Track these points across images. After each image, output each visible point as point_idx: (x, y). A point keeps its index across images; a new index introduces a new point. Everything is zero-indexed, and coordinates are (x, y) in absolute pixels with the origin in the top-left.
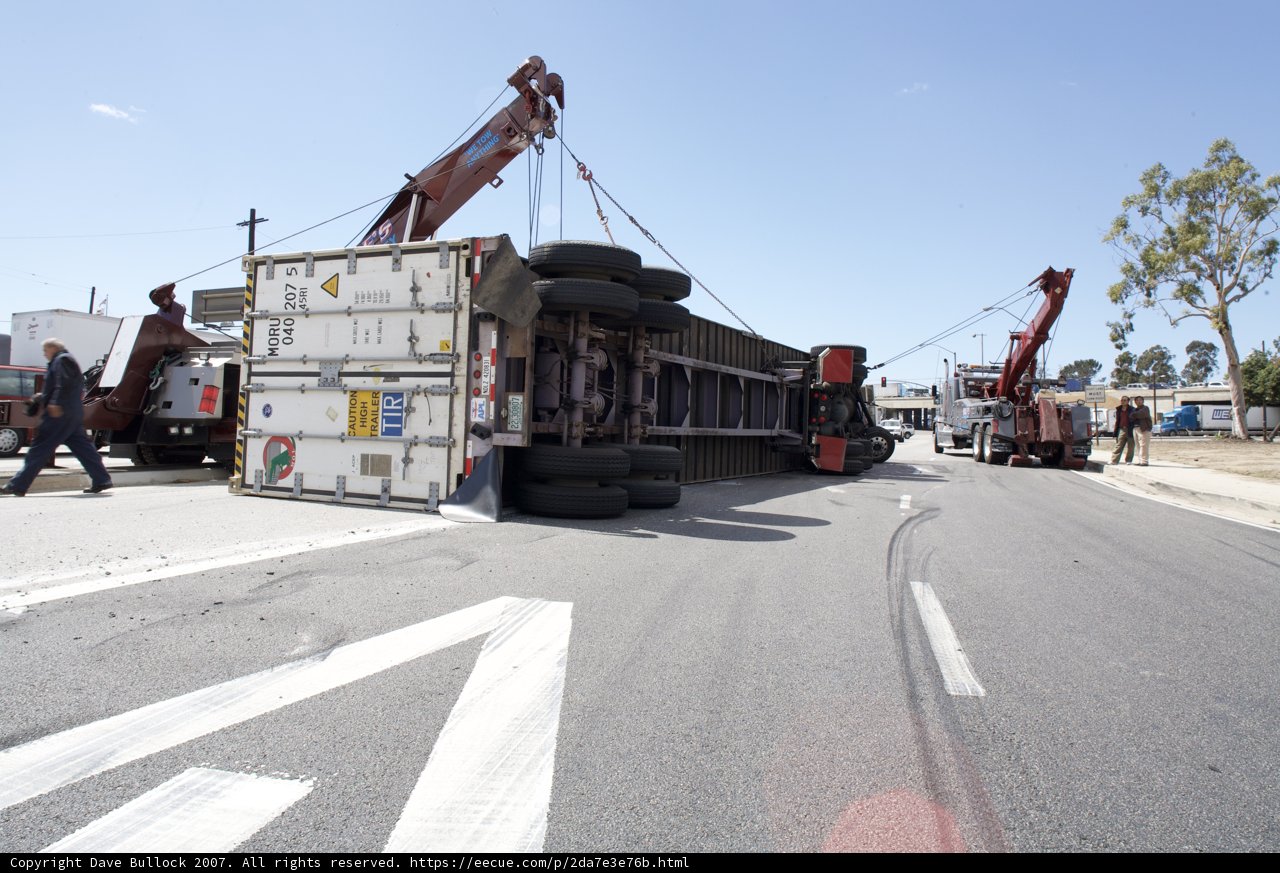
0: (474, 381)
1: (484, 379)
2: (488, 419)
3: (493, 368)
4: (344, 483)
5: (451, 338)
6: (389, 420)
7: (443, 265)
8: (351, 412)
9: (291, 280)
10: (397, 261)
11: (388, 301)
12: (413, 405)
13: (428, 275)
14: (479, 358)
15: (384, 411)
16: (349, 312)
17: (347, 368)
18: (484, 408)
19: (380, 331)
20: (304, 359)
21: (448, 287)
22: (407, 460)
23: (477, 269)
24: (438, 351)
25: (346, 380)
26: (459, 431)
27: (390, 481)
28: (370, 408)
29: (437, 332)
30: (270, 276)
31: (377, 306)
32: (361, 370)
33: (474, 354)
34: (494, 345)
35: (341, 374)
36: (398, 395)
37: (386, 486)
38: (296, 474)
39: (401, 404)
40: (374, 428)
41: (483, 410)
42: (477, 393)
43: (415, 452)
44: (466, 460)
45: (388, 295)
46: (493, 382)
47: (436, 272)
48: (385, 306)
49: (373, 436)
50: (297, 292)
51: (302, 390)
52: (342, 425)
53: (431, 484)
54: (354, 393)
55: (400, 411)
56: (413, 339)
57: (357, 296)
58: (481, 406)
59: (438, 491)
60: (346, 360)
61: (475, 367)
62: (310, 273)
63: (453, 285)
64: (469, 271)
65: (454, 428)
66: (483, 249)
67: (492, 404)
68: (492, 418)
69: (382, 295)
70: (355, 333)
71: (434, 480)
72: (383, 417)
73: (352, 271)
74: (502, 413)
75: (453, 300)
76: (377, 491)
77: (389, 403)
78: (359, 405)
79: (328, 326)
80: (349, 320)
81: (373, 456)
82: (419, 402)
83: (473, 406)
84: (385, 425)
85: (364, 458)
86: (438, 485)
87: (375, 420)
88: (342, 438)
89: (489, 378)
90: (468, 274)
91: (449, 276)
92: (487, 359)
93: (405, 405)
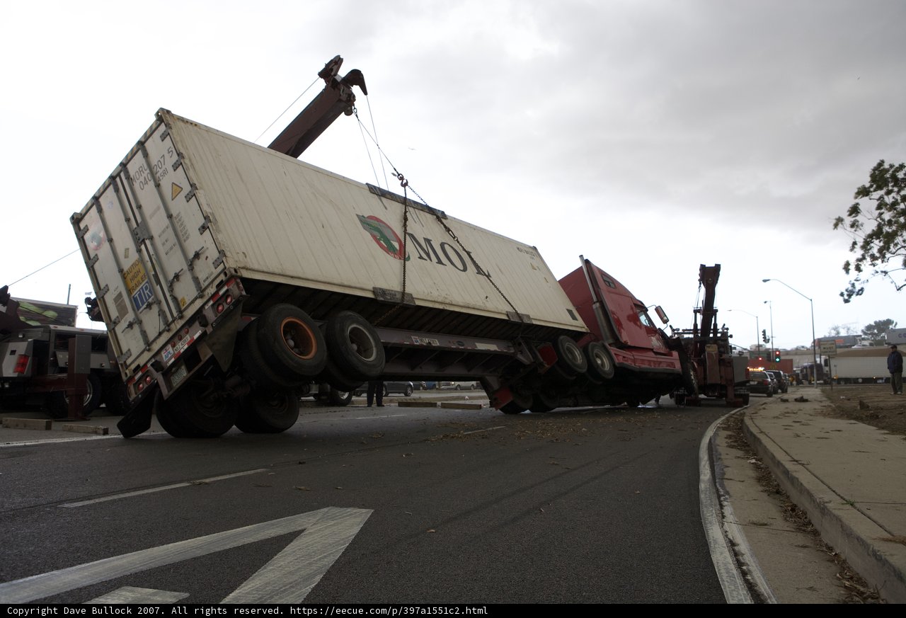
0: (176, 339)
1: (180, 344)
2: (167, 362)
3: (186, 347)
4: (106, 292)
5: (188, 302)
6: (140, 295)
7: (216, 264)
8: (132, 266)
9: (167, 156)
10: (203, 228)
11: (185, 241)
12: (153, 307)
13: (207, 257)
14: (187, 333)
15: (142, 288)
16: (170, 216)
17: (148, 242)
18: (170, 356)
19: (171, 248)
20: (139, 207)
21: (207, 278)
22: (130, 325)
23: (221, 293)
24: (179, 299)
25: (143, 247)
26: (156, 347)
27: (119, 322)
28: (139, 278)
29: (186, 290)
30: (163, 137)
31: (180, 234)
32: (151, 254)
33: (187, 327)
34: (196, 337)
35: (143, 240)
36: (152, 291)
37: (117, 321)
38: (96, 255)
39: (150, 297)
40: (134, 289)
41: (168, 357)
42: (173, 346)
43: (136, 327)
44: (145, 365)
45: (187, 238)
46: (182, 351)
47: (210, 261)
48: (182, 239)
49: (129, 291)
50: (163, 168)
51: (128, 220)
52: (126, 265)
53: (129, 350)
54: (141, 260)
55: (147, 300)
56: (177, 277)
57: (178, 215)
58: (169, 352)
59: (129, 357)
60: (151, 238)
61: (182, 333)
62: (175, 167)
63: (210, 280)
64: (220, 286)
65: (155, 344)
66: (231, 287)
67: (173, 360)
68: (168, 365)
69: (186, 233)
70: (163, 232)
71: (132, 351)
72: (139, 290)
73: (188, 198)
74: (174, 369)
75: (203, 287)
76: (113, 318)
77: (146, 288)
78: (136, 269)
79: (158, 208)
80: (167, 221)
81: (123, 300)
82: (155, 308)
83: (167, 348)
84: (137, 295)
85: (120, 295)
86: (131, 355)
87: (137, 286)
88: (121, 271)
89: (182, 347)
90: (217, 286)
91: (212, 273)
92: (188, 338)
93: (150, 300)
